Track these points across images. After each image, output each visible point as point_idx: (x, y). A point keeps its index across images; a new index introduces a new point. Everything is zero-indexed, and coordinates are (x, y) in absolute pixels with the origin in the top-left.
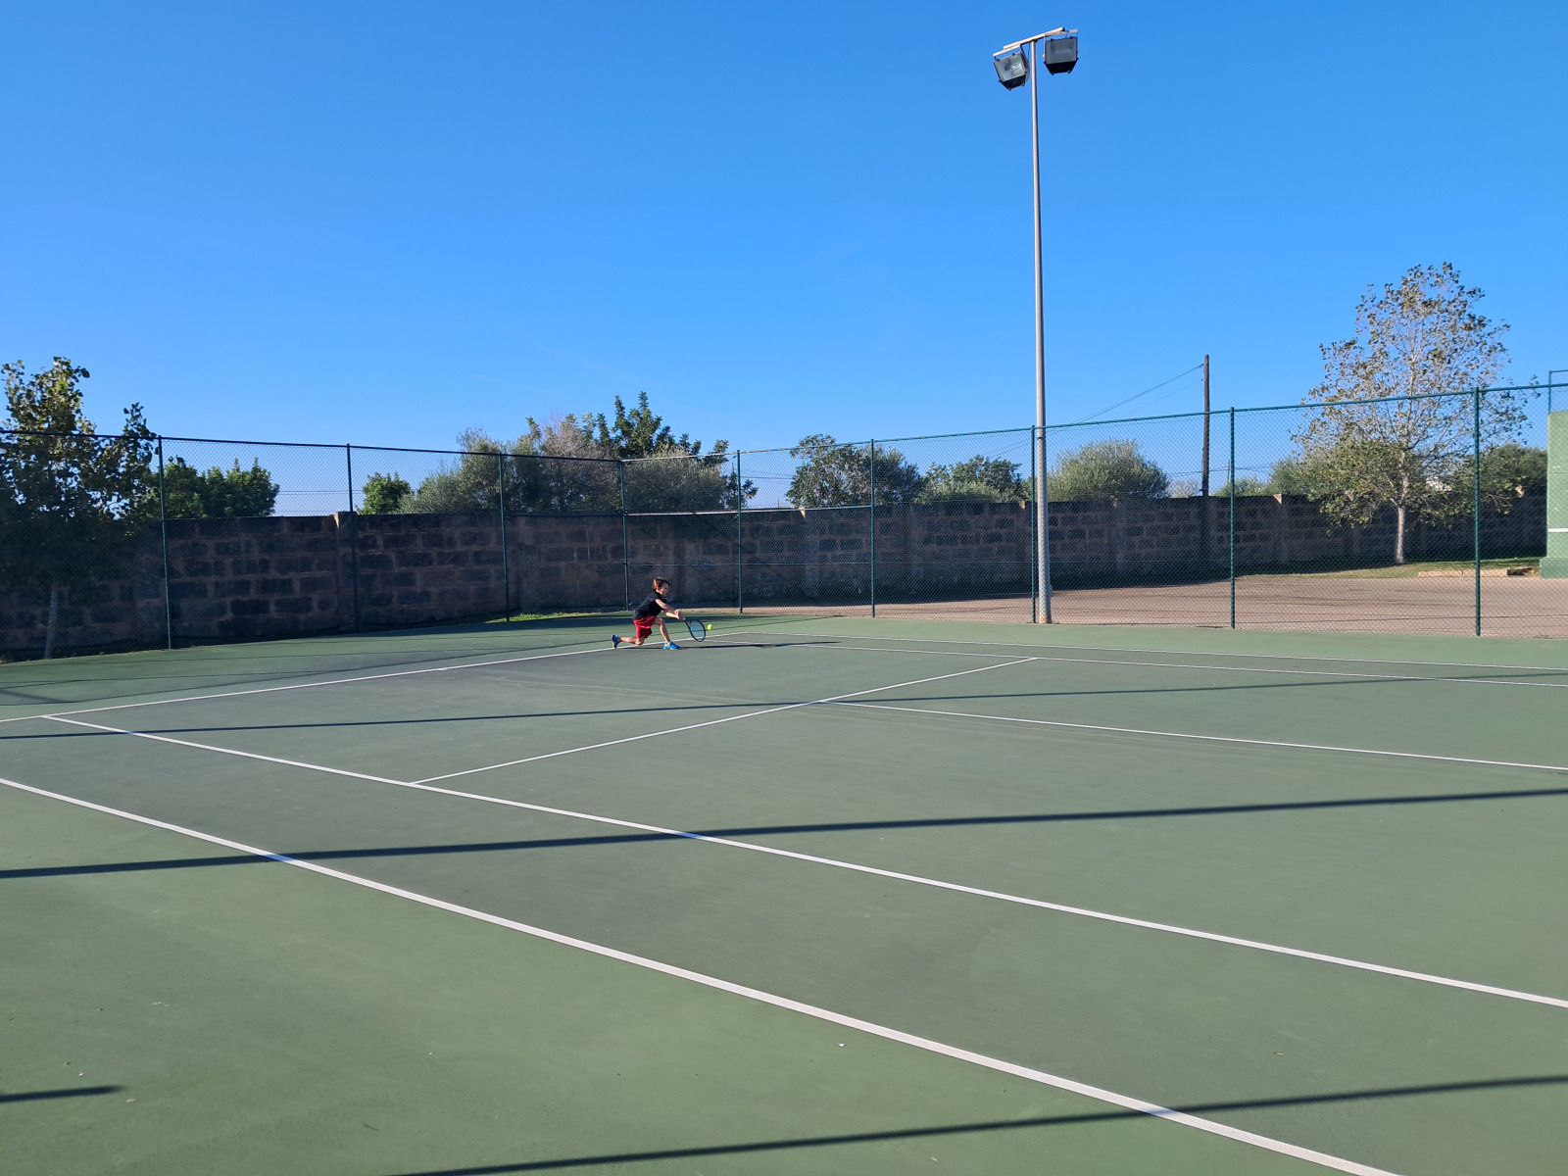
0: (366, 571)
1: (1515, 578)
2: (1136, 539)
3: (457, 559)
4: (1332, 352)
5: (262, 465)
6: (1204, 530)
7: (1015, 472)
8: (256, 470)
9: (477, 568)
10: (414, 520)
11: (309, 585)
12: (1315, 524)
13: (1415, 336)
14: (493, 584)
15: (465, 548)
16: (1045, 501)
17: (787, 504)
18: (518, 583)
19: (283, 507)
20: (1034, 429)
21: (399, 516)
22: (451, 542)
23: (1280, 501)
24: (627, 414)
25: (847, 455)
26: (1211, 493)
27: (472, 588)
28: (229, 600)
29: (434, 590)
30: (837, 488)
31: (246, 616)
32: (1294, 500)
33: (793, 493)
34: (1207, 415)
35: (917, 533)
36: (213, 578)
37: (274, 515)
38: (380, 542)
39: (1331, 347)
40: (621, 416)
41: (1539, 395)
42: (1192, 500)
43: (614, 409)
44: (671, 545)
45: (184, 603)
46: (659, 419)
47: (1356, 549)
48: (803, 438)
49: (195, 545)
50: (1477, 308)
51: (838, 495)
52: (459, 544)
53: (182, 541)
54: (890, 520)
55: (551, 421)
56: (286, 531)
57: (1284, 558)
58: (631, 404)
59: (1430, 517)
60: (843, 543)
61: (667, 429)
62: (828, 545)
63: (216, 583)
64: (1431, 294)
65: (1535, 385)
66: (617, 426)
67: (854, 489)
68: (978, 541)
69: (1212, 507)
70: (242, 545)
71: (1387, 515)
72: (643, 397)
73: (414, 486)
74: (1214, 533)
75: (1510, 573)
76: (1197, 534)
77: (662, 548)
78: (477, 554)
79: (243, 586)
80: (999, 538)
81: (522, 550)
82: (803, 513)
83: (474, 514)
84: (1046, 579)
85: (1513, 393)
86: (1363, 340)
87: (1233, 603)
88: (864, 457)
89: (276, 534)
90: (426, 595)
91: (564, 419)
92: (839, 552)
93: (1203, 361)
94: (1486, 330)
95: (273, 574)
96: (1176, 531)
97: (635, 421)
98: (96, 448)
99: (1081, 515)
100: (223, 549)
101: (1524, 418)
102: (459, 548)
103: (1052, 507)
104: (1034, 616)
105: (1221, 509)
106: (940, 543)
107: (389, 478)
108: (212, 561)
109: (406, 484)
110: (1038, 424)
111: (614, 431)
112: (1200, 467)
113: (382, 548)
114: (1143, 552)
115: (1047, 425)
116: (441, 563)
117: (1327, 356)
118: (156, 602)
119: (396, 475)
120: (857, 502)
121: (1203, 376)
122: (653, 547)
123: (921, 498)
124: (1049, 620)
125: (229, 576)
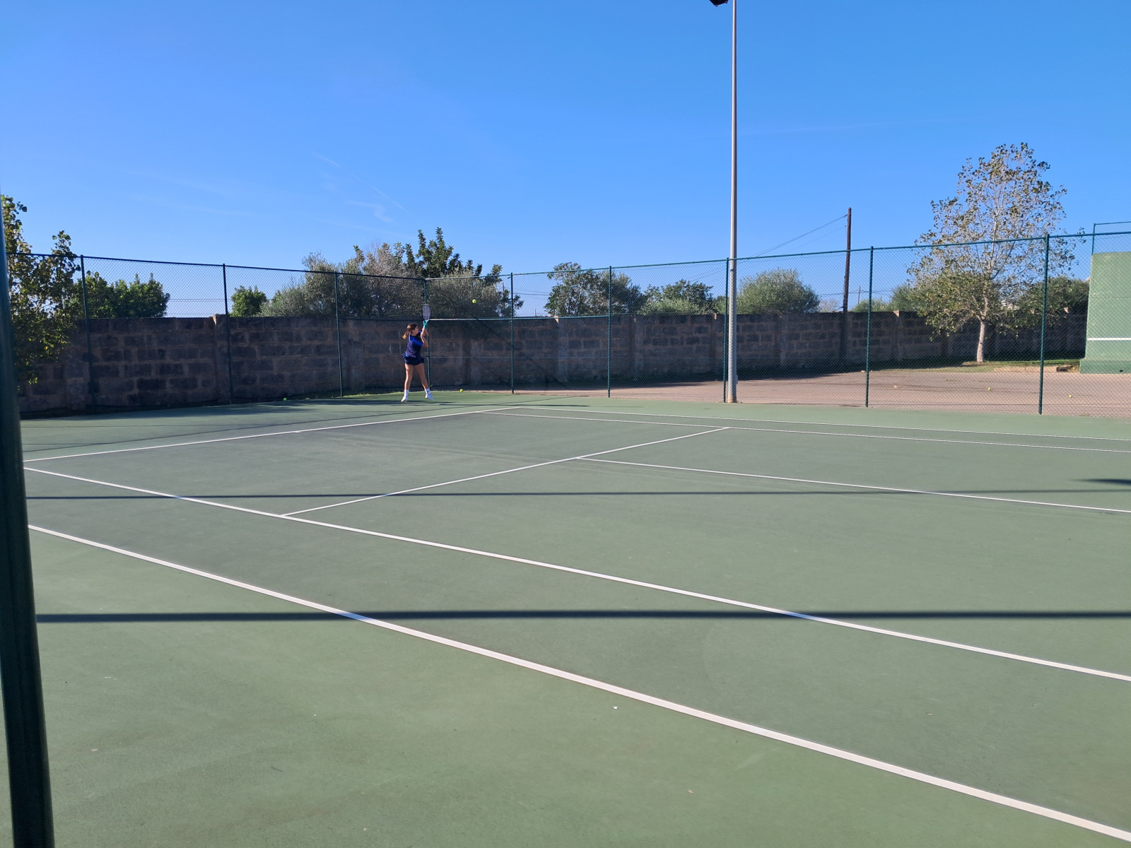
0: (235, 359)
1: (1061, 373)
2: (795, 342)
3: (303, 351)
4: (939, 207)
5: (156, 279)
6: (843, 337)
7: (709, 292)
8: (152, 282)
9: (318, 357)
10: (271, 321)
11: (196, 368)
12: (921, 332)
13: (1000, 196)
14: (330, 369)
15: (309, 342)
16: (733, 315)
17: (544, 313)
18: (349, 370)
19: (173, 310)
20: (728, 260)
21: (260, 319)
22: (299, 339)
23: (898, 315)
24: (427, 244)
25: (589, 279)
26: (849, 309)
27: (315, 372)
28: (135, 379)
29: (287, 373)
30: (581, 303)
31: (149, 391)
32: (909, 316)
33: (551, 306)
34: (849, 252)
35: (639, 337)
36: (123, 363)
37: (166, 317)
38: (247, 337)
39: (939, 204)
40: (423, 246)
41: (1085, 241)
42: (834, 314)
43: (418, 239)
44: (461, 343)
45: (102, 382)
46: (451, 248)
47: (950, 351)
48: (557, 264)
49: (109, 338)
50: (1044, 176)
51: (583, 308)
52: (304, 339)
53: (100, 335)
54: (620, 327)
55: (370, 249)
56: (177, 329)
57: (900, 357)
58: (431, 237)
59: (1003, 329)
60: (585, 342)
61: (457, 256)
62: (574, 345)
63: (126, 367)
64: (1013, 166)
65: (1082, 233)
66: (421, 253)
67: (594, 303)
68: (682, 343)
69: (849, 319)
70: (145, 338)
71: (973, 327)
72: (439, 231)
73: (270, 296)
74: (850, 338)
75: (1058, 370)
76: (838, 339)
77: (454, 345)
78: (318, 349)
79: (146, 369)
80: (697, 340)
81: (351, 344)
82: (557, 320)
83: (316, 318)
84: (733, 371)
85: (1066, 239)
86: (962, 198)
87: (867, 389)
88: (601, 279)
89: (170, 331)
90: (281, 377)
91: (381, 248)
92: (583, 350)
93: (847, 213)
94: (1050, 193)
95: (168, 360)
96: (823, 337)
97: (433, 250)
98: (32, 264)
99: (756, 324)
100: (130, 341)
101: (1072, 257)
102: (305, 342)
103: (739, 318)
104: (725, 397)
105: (855, 321)
106: (655, 343)
107: (251, 291)
108: (122, 350)
109: (263, 295)
110: (731, 257)
111: (418, 256)
112: (842, 290)
113: (248, 342)
114: (800, 351)
115: (738, 257)
116: (291, 353)
117: (936, 210)
118: (81, 380)
119: (256, 288)
120: (596, 313)
121: (847, 224)
122: (448, 344)
123: (644, 311)
124: (734, 400)
125: (135, 362)
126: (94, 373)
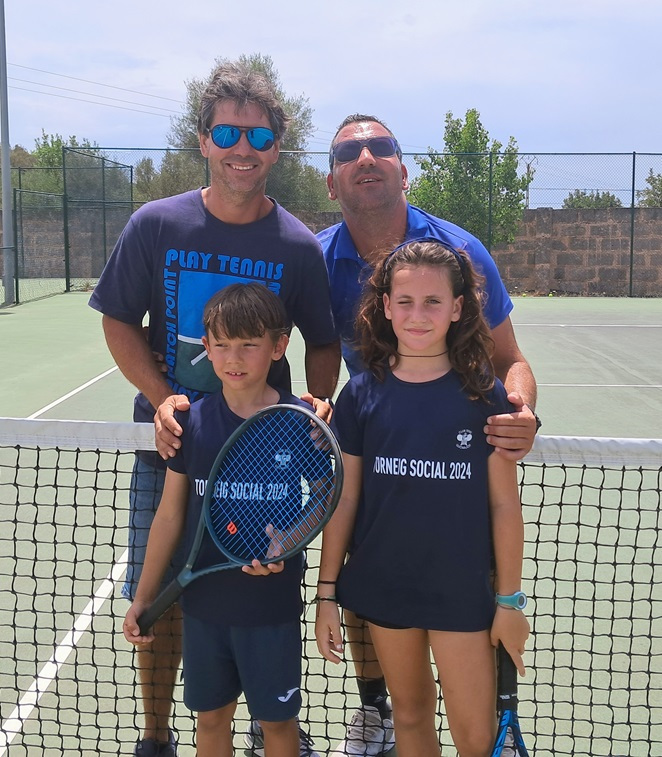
28: (597, 268)
36: (587, 252)
45: (567, 268)
49: (577, 227)
53: (569, 224)
63: (590, 256)
79: (608, 260)
100: (596, 231)
108: (587, 240)
118: (547, 266)
125: (599, 251)
126: (562, 260)
